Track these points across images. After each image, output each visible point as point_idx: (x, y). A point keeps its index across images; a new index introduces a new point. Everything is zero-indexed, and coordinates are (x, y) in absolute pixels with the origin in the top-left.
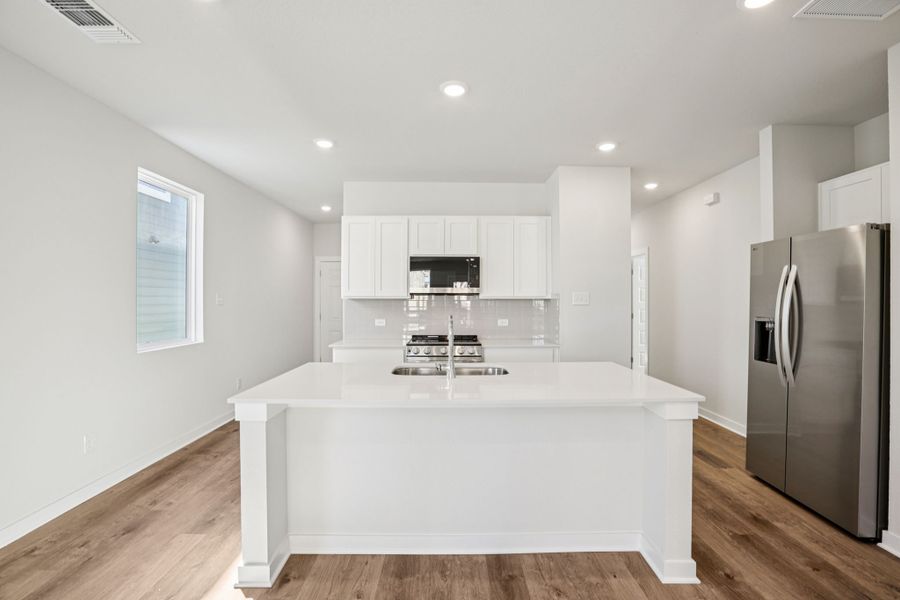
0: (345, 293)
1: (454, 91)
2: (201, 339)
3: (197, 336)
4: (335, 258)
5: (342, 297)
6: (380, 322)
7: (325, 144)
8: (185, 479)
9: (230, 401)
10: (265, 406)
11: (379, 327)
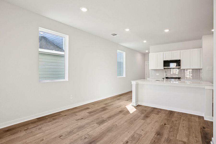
0: (150, 68)
1: (167, 31)
2: (125, 77)
3: (124, 76)
4: (148, 62)
5: (149, 69)
6: (158, 74)
7: (145, 41)
8: (124, 96)
9: (131, 81)
10: (135, 82)
11: (158, 75)
